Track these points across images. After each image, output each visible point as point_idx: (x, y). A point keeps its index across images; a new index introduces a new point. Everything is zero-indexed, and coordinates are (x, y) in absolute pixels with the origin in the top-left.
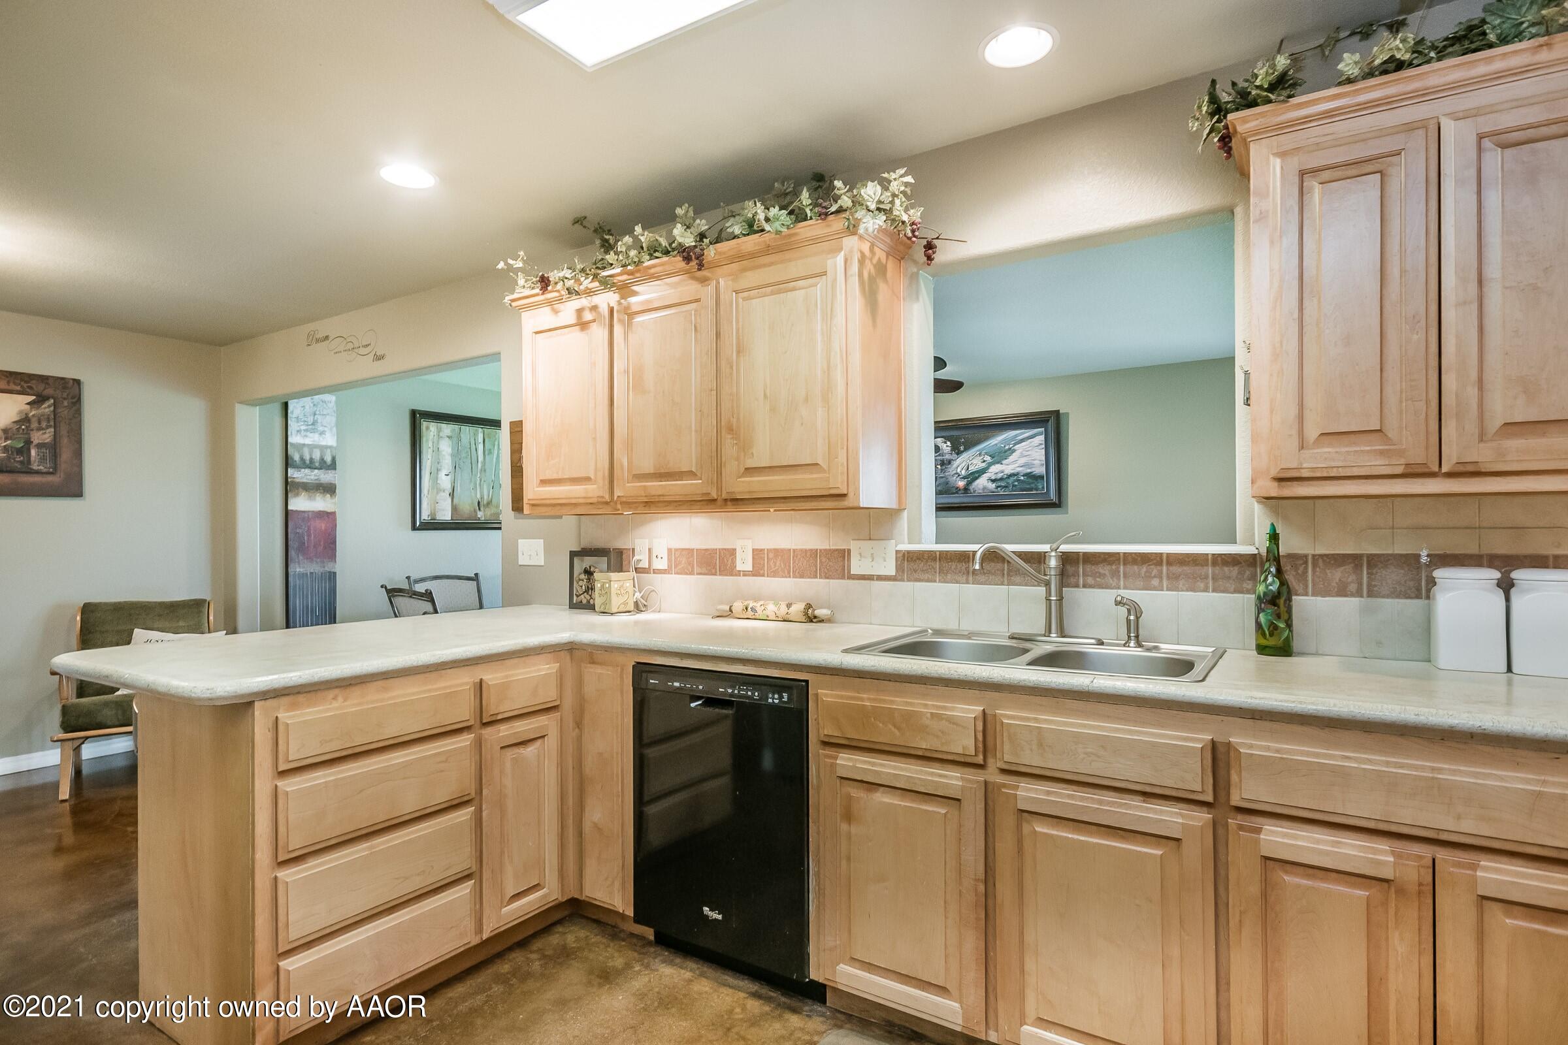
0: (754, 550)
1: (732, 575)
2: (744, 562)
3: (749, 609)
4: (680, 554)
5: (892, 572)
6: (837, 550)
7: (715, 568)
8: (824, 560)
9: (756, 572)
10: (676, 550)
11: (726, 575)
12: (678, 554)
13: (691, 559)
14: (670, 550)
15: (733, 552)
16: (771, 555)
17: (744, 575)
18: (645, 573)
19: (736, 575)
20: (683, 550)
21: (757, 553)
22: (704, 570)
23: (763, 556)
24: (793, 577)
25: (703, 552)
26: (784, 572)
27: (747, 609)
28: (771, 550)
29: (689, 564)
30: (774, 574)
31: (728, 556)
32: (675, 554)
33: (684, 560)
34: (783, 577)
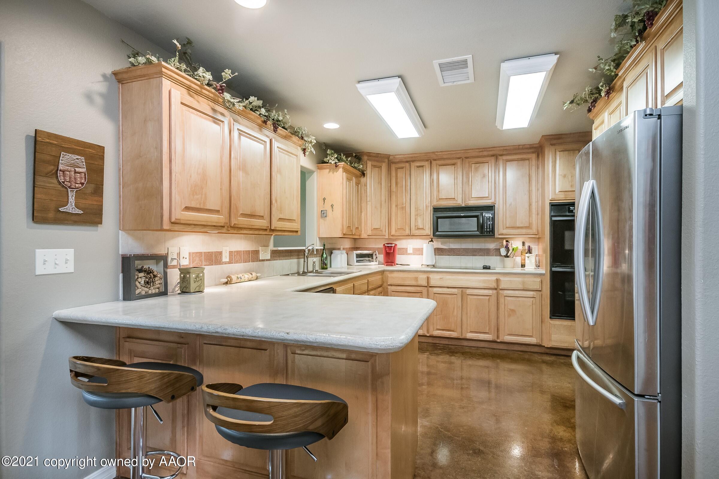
0: (230, 252)
1: (220, 264)
2: (226, 258)
3: (239, 278)
4: (196, 255)
5: (269, 258)
6: (255, 250)
7: (212, 261)
8: (252, 255)
9: (230, 262)
10: (193, 253)
11: (218, 265)
12: (194, 255)
13: (201, 258)
14: (190, 253)
15: (221, 253)
16: (236, 254)
17: (225, 264)
18: (174, 268)
19: (222, 264)
20: (197, 253)
21: (231, 253)
22: (208, 263)
23: (232, 254)
24: (243, 263)
25: (207, 253)
26: (240, 260)
27: (238, 278)
28: (235, 251)
29: (200, 261)
30: (237, 262)
31: (218, 255)
32: (192, 256)
33: (197, 259)
34: (240, 263)
